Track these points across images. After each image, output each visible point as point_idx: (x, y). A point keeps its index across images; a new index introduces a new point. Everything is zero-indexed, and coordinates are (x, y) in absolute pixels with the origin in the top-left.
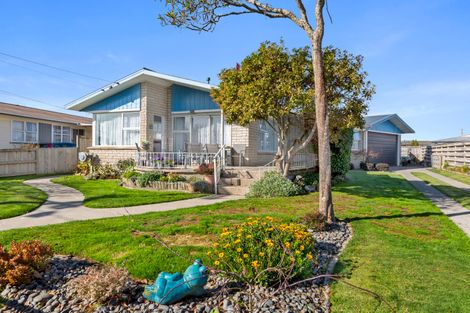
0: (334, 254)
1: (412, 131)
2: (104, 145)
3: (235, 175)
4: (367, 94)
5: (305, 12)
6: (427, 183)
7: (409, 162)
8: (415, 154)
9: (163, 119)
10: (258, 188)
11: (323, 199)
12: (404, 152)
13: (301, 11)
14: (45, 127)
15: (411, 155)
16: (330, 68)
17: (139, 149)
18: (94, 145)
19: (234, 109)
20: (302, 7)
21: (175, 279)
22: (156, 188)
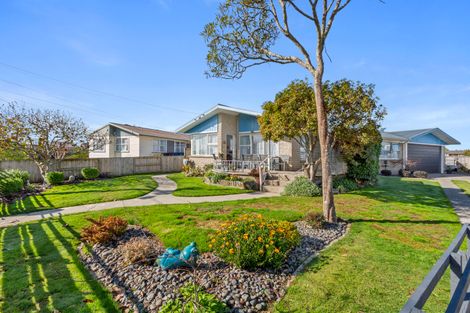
0: (318, 249)
1: (457, 143)
2: (198, 155)
3: (276, 178)
4: (379, 115)
5: (308, 56)
6: (463, 191)
7: (456, 170)
8: (463, 163)
9: (234, 137)
10: (289, 188)
11: (326, 202)
12: (450, 161)
13: (305, 56)
14: (170, 143)
15: (458, 163)
16: (343, 96)
17: (215, 158)
18: (192, 154)
19: (267, 131)
20: (305, 52)
21: (174, 254)
22: (222, 185)
